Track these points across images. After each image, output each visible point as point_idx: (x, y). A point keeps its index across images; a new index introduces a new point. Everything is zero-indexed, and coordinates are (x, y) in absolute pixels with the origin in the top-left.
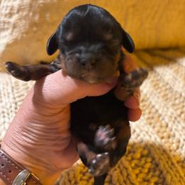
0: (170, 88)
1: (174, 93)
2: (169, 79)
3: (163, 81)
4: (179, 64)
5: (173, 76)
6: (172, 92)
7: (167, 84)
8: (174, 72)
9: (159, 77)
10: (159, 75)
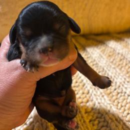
0: (97, 64)
1: (99, 68)
2: (96, 57)
3: (92, 58)
4: (107, 45)
5: (100, 55)
6: (98, 67)
7: (95, 60)
8: (101, 51)
9: (89, 56)
10: (89, 53)
